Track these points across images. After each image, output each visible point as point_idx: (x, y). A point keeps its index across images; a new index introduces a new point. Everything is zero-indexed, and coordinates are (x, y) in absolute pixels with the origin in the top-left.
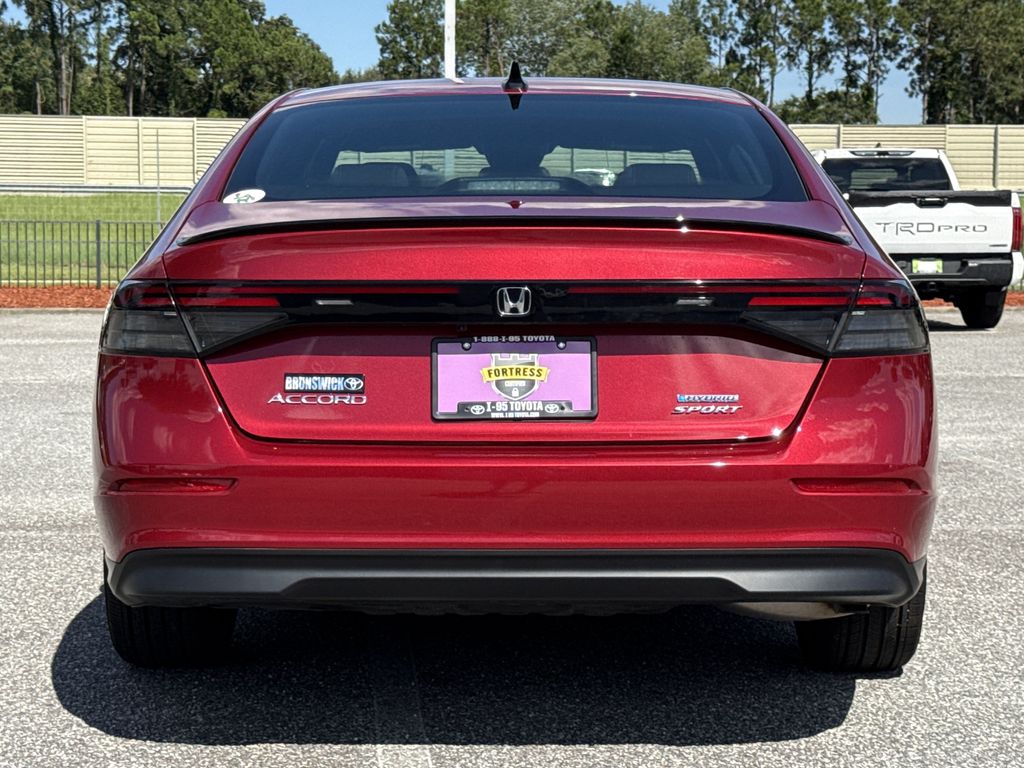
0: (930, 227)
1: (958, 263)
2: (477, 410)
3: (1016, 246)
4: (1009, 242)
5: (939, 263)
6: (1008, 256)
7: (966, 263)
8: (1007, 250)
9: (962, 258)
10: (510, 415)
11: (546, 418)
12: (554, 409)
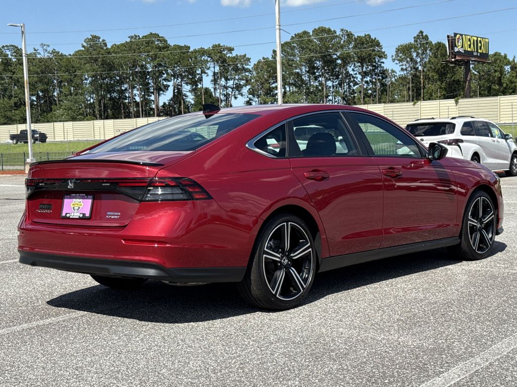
2: (68, 215)
10: (73, 217)
11: (80, 218)
12: (81, 215)
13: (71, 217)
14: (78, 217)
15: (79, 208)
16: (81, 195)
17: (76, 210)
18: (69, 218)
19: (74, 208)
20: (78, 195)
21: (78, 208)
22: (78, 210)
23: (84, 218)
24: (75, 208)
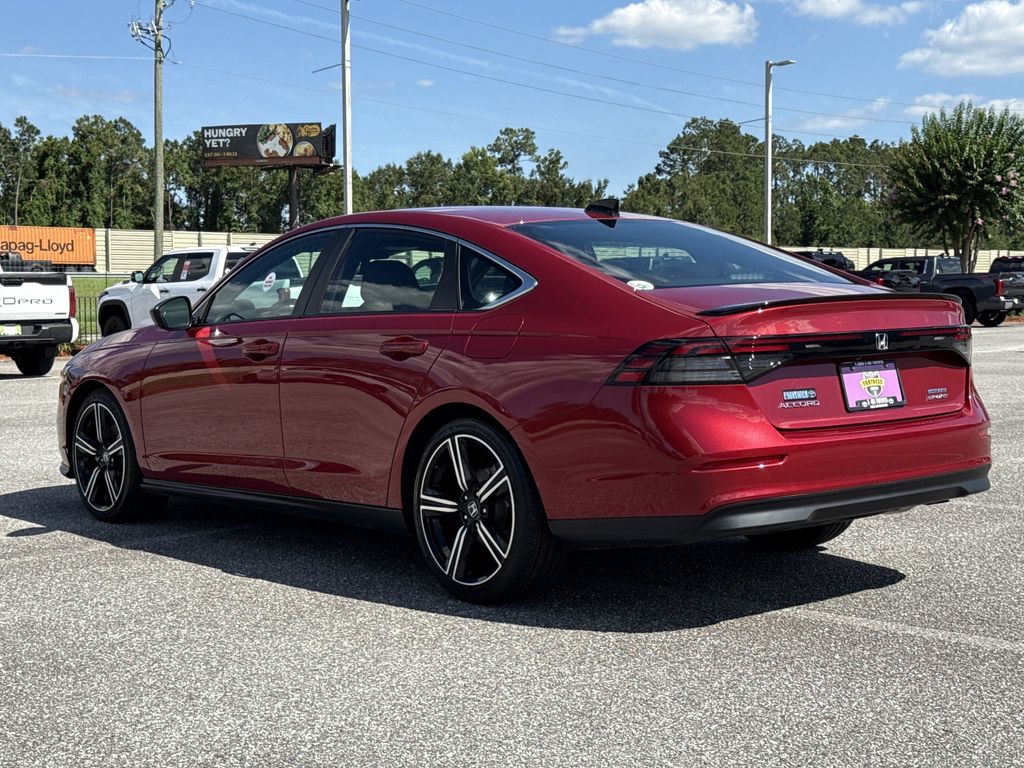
0: (12, 301)
1: (32, 327)
2: (865, 405)
3: (72, 313)
4: (67, 310)
5: (19, 327)
6: (68, 321)
7: (40, 327)
8: (66, 317)
9: (36, 324)
10: (877, 406)
11: (890, 407)
12: (892, 401)
13: (872, 407)
14: (886, 405)
15: (880, 387)
16: (875, 362)
17: (875, 393)
18: (868, 409)
19: (869, 388)
20: (869, 363)
21: (877, 388)
22: (879, 391)
23: (896, 406)
24: (872, 389)
